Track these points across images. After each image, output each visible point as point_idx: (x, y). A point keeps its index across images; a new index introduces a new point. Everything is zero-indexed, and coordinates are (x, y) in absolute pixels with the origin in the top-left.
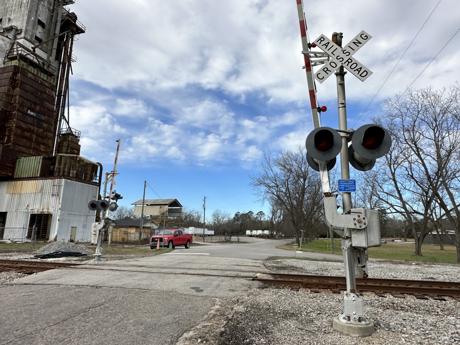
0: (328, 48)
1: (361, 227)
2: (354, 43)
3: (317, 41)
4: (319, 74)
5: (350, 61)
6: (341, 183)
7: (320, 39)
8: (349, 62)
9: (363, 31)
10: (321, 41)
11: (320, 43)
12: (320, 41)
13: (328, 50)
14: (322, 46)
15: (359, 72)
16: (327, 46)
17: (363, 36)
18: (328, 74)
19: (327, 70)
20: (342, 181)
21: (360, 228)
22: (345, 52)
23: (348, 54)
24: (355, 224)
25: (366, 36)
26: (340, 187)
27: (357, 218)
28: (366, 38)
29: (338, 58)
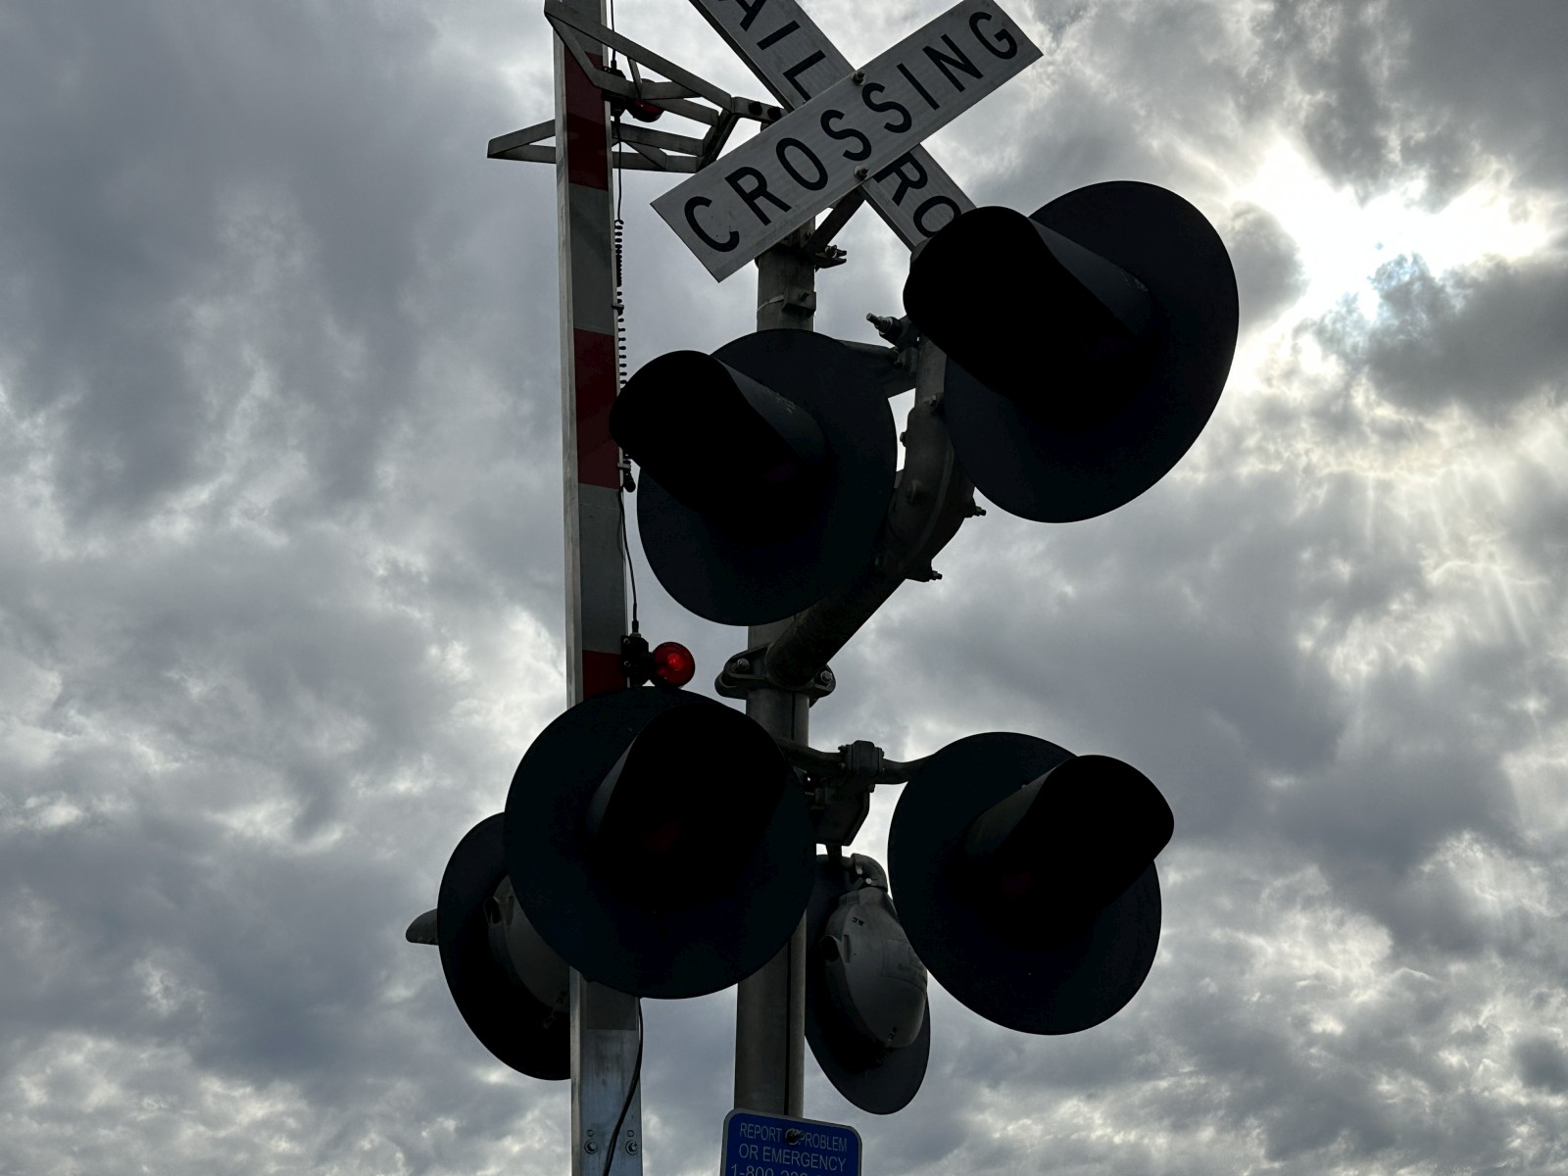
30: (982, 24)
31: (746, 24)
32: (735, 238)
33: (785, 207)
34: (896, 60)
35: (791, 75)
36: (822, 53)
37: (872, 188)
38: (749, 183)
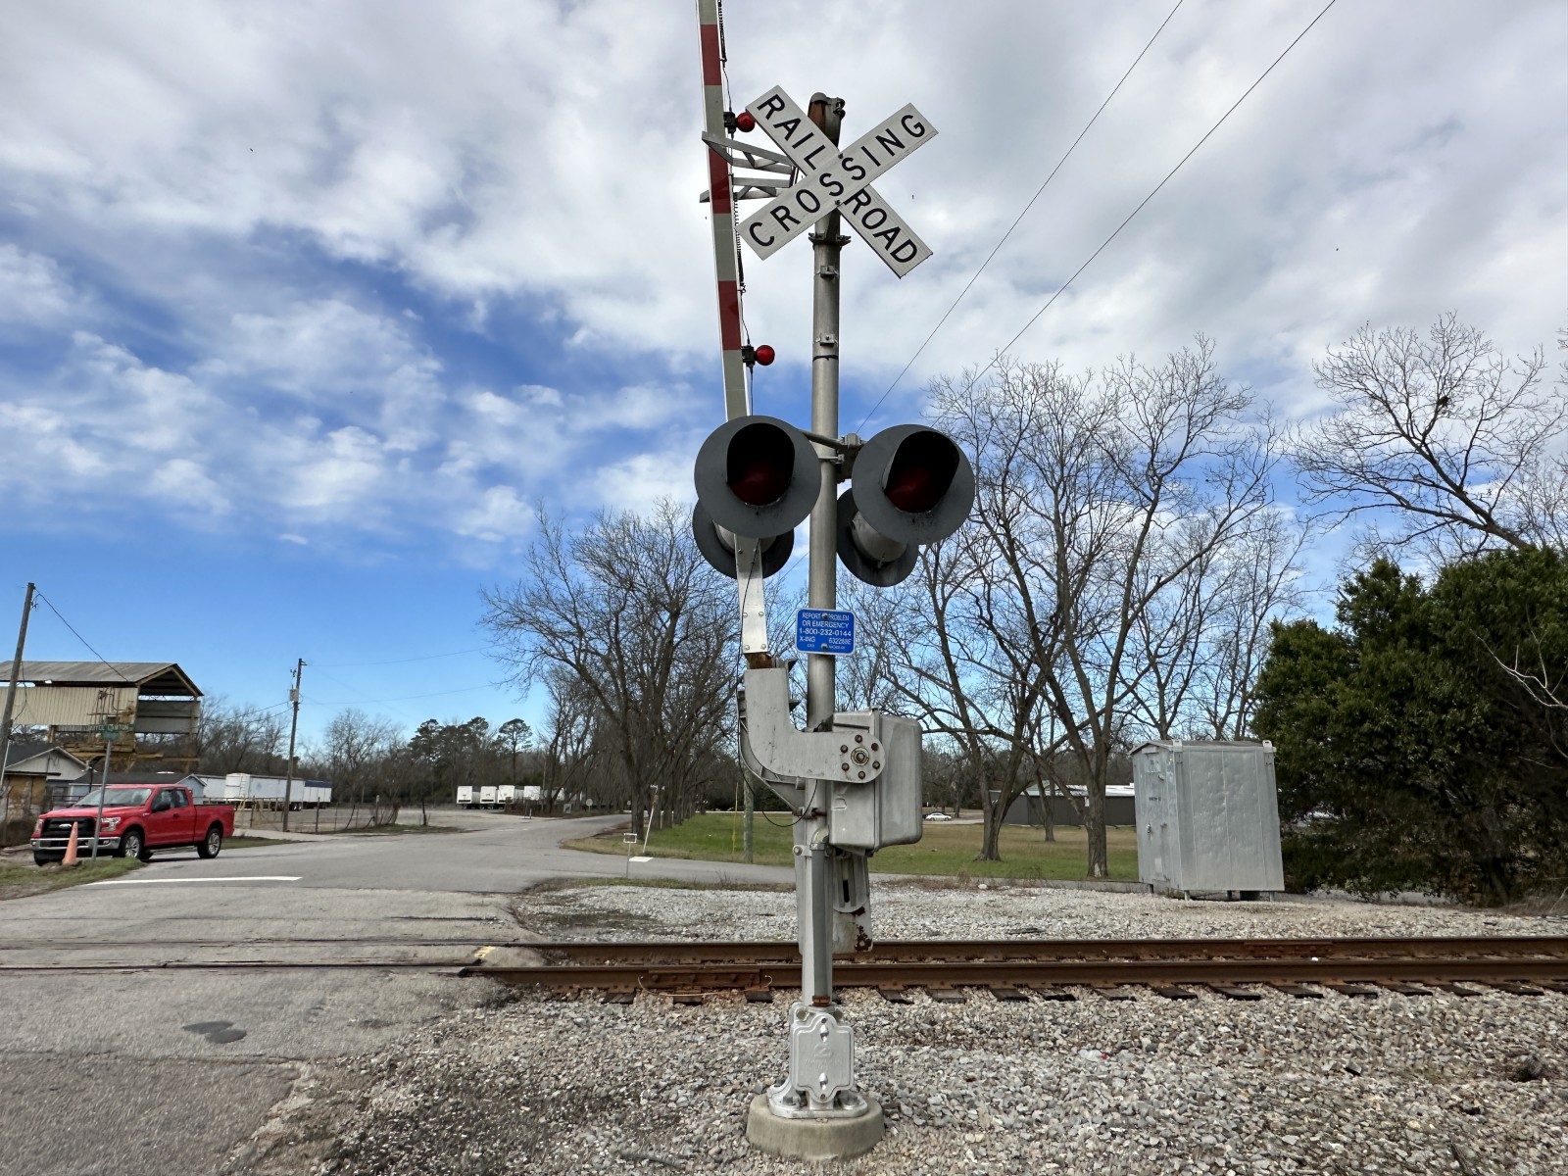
0: (796, 137)
1: (862, 775)
2: (879, 138)
3: (760, 108)
4: (760, 224)
5: (863, 198)
6: (808, 623)
7: (769, 102)
8: (860, 203)
9: (910, 106)
10: (774, 109)
11: (768, 117)
12: (768, 108)
13: (795, 146)
14: (776, 126)
15: (891, 241)
16: (791, 131)
17: (910, 123)
18: (787, 229)
19: (787, 216)
20: (810, 615)
21: (858, 781)
22: (849, 164)
23: (858, 173)
24: (845, 768)
25: (918, 125)
26: (804, 635)
27: (852, 745)
28: (918, 131)
29: (827, 180)
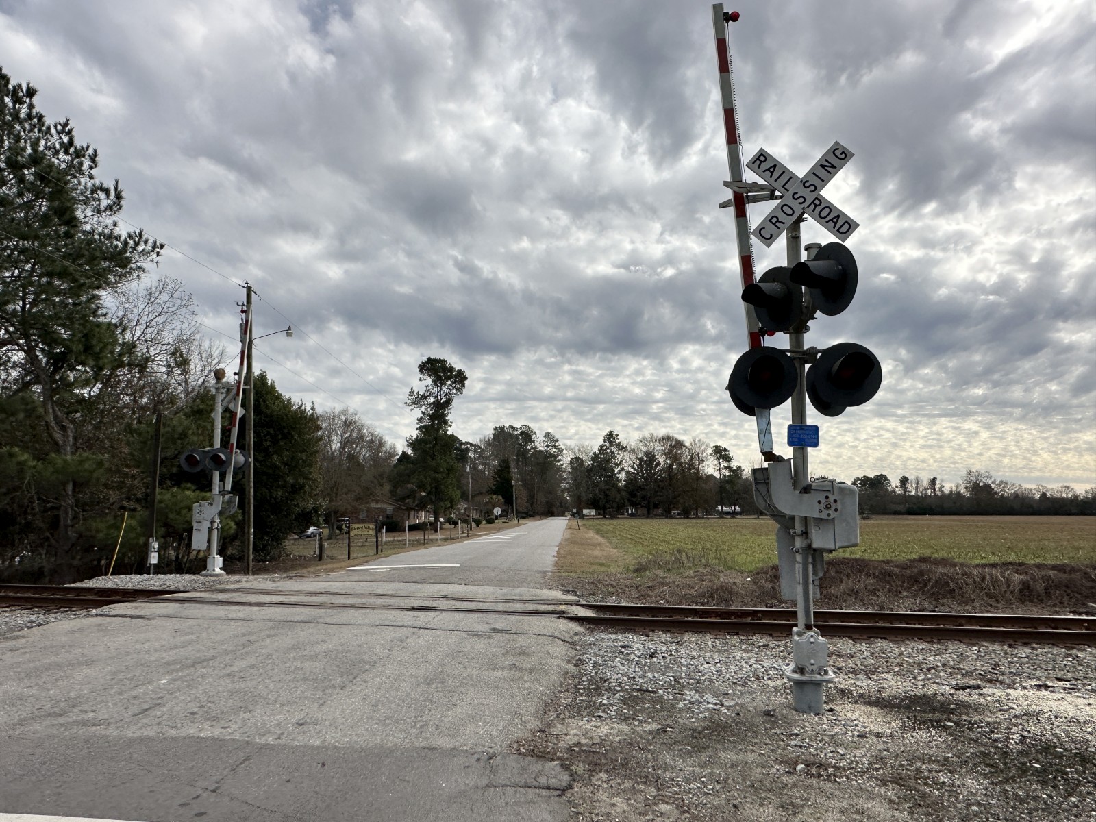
30: (837, 152)
31: (771, 177)
32: (772, 235)
33: (784, 223)
34: (812, 172)
35: (783, 187)
36: (792, 177)
37: (807, 210)
38: (774, 220)
